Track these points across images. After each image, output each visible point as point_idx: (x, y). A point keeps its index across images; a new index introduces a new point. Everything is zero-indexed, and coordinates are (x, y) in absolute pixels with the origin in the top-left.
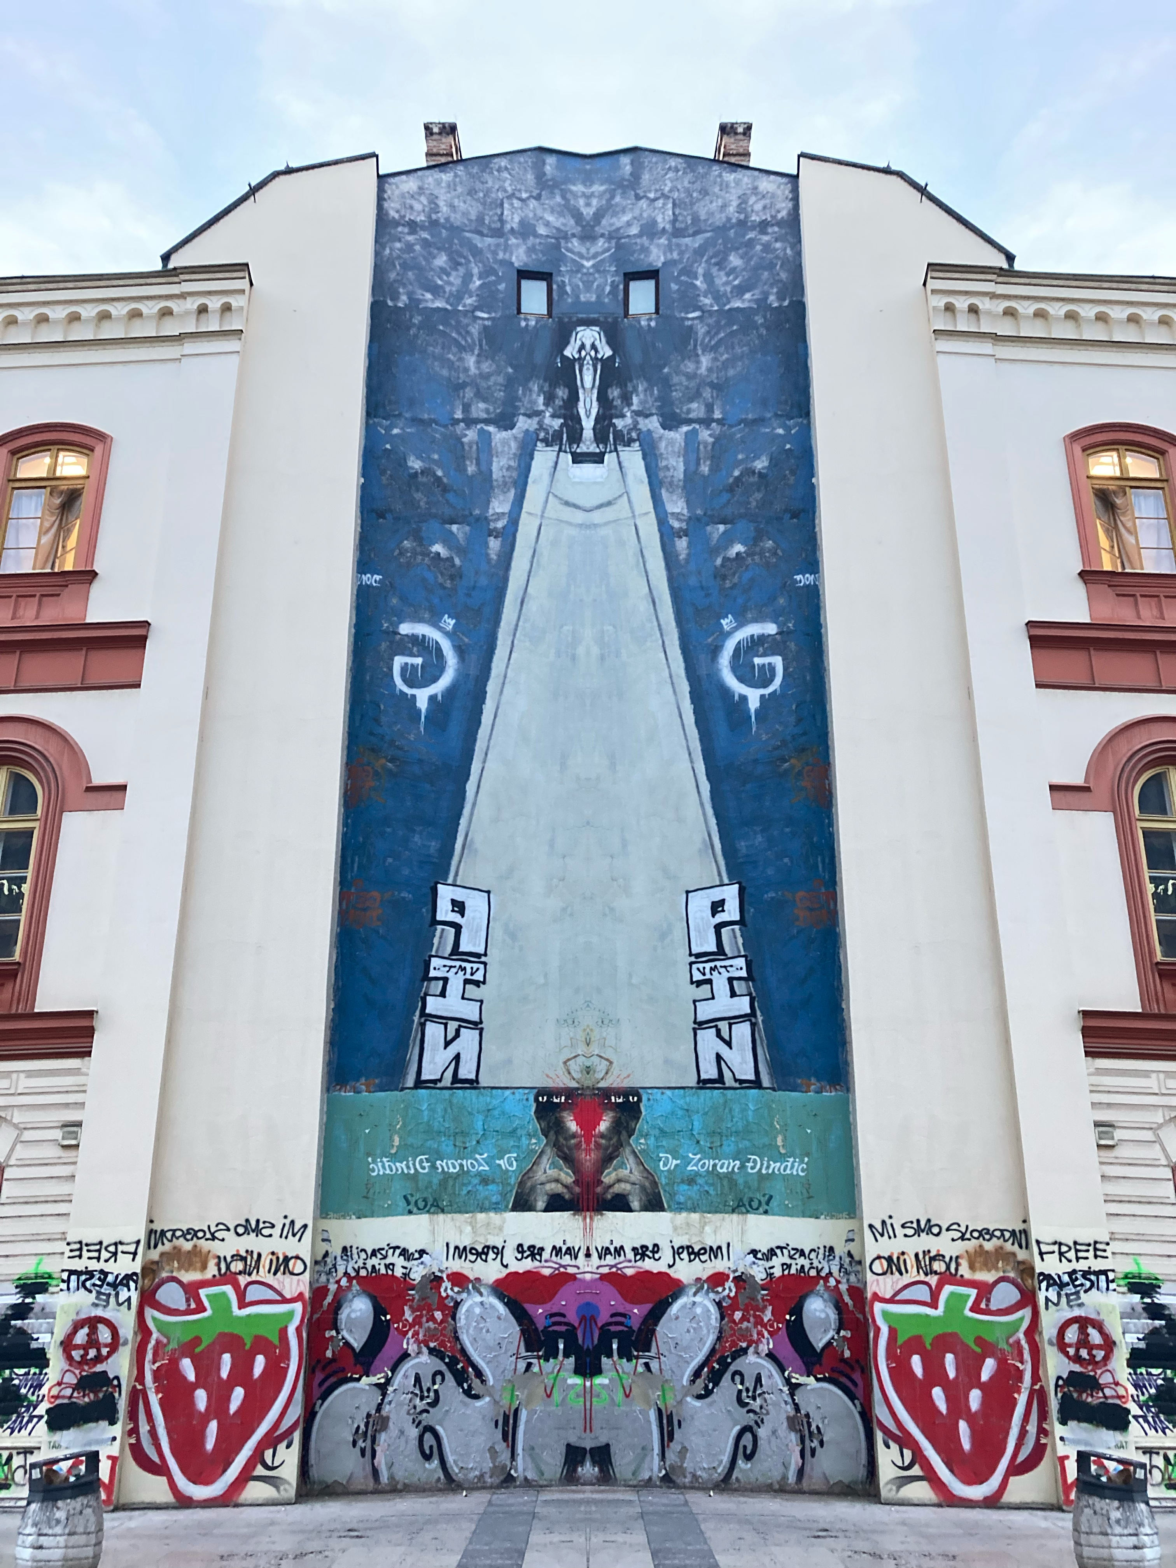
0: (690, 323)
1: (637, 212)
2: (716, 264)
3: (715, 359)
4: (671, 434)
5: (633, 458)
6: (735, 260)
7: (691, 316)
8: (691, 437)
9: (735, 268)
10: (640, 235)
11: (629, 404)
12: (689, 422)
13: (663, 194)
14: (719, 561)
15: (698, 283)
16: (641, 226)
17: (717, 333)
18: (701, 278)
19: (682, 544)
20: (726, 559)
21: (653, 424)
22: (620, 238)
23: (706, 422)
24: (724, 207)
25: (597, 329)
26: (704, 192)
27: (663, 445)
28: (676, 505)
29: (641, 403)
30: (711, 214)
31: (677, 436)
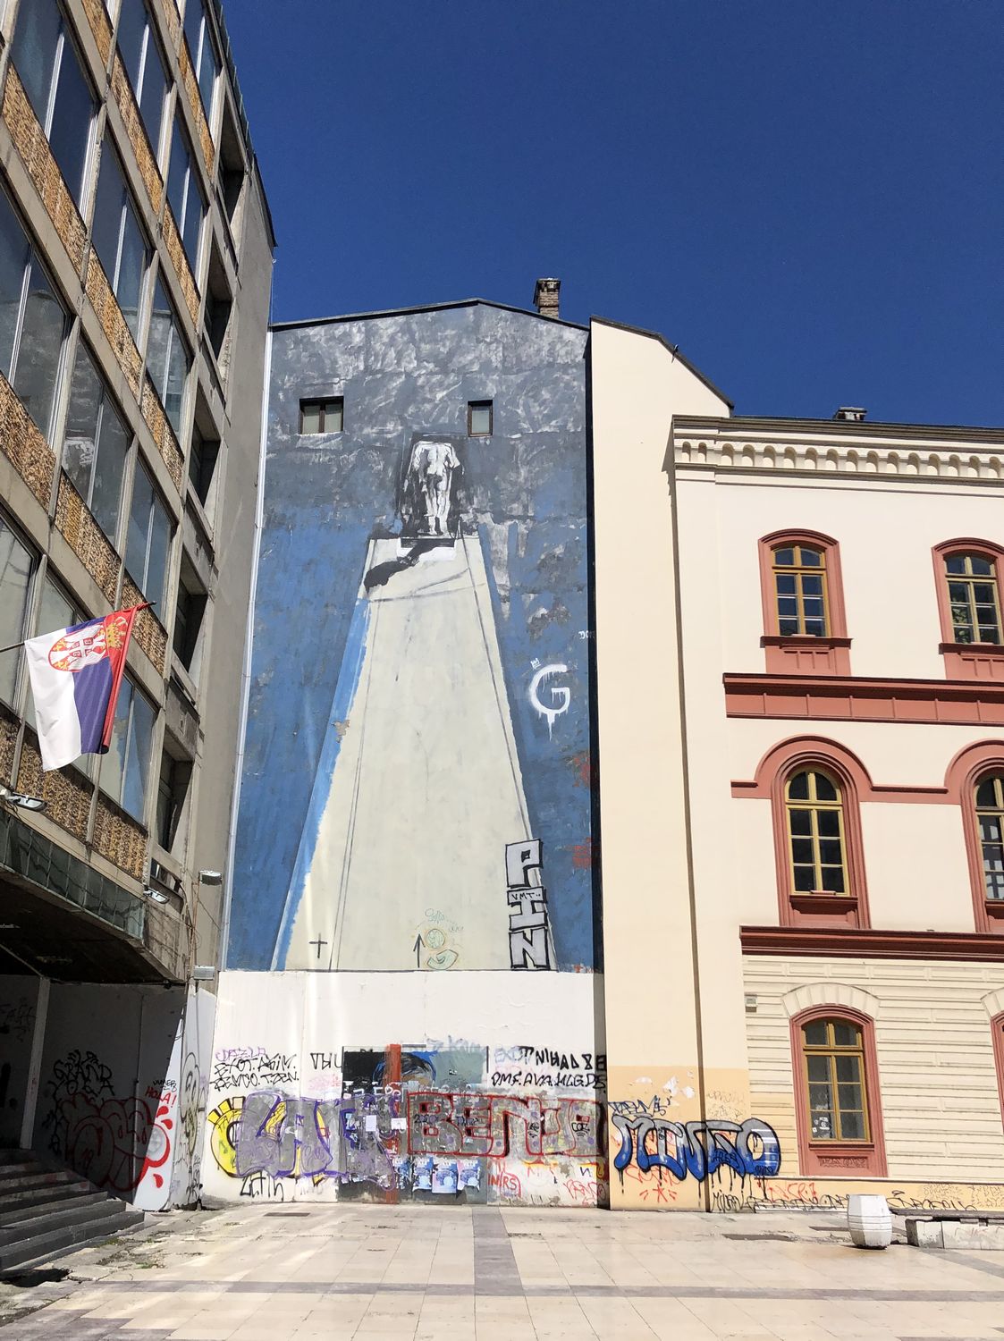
0: (512, 443)
1: (477, 353)
2: (532, 397)
3: (530, 471)
4: (499, 527)
5: (473, 542)
6: (545, 394)
7: (514, 437)
8: (513, 529)
9: (545, 400)
10: (479, 372)
11: (472, 504)
12: (512, 518)
13: (496, 339)
14: (530, 620)
15: (519, 411)
16: (481, 364)
17: (532, 451)
18: (521, 408)
19: (506, 607)
20: (535, 619)
21: (487, 519)
22: (465, 374)
23: (523, 518)
24: (539, 351)
25: (450, 445)
26: (525, 339)
27: (494, 534)
28: (502, 579)
29: (479, 503)
30: (529, 356)
31: (504, 528)
